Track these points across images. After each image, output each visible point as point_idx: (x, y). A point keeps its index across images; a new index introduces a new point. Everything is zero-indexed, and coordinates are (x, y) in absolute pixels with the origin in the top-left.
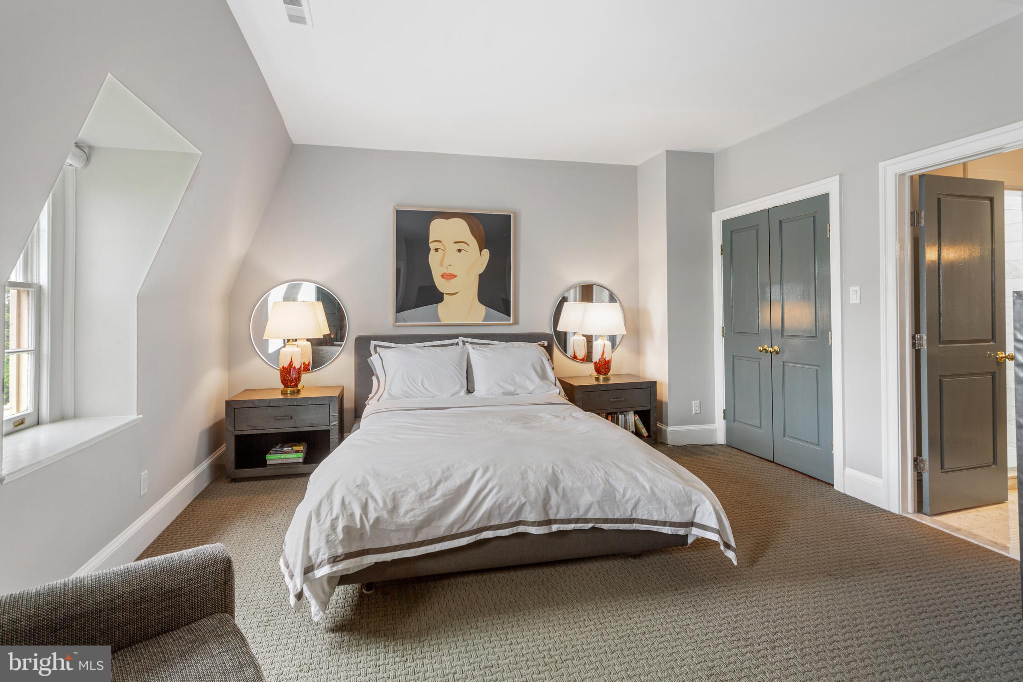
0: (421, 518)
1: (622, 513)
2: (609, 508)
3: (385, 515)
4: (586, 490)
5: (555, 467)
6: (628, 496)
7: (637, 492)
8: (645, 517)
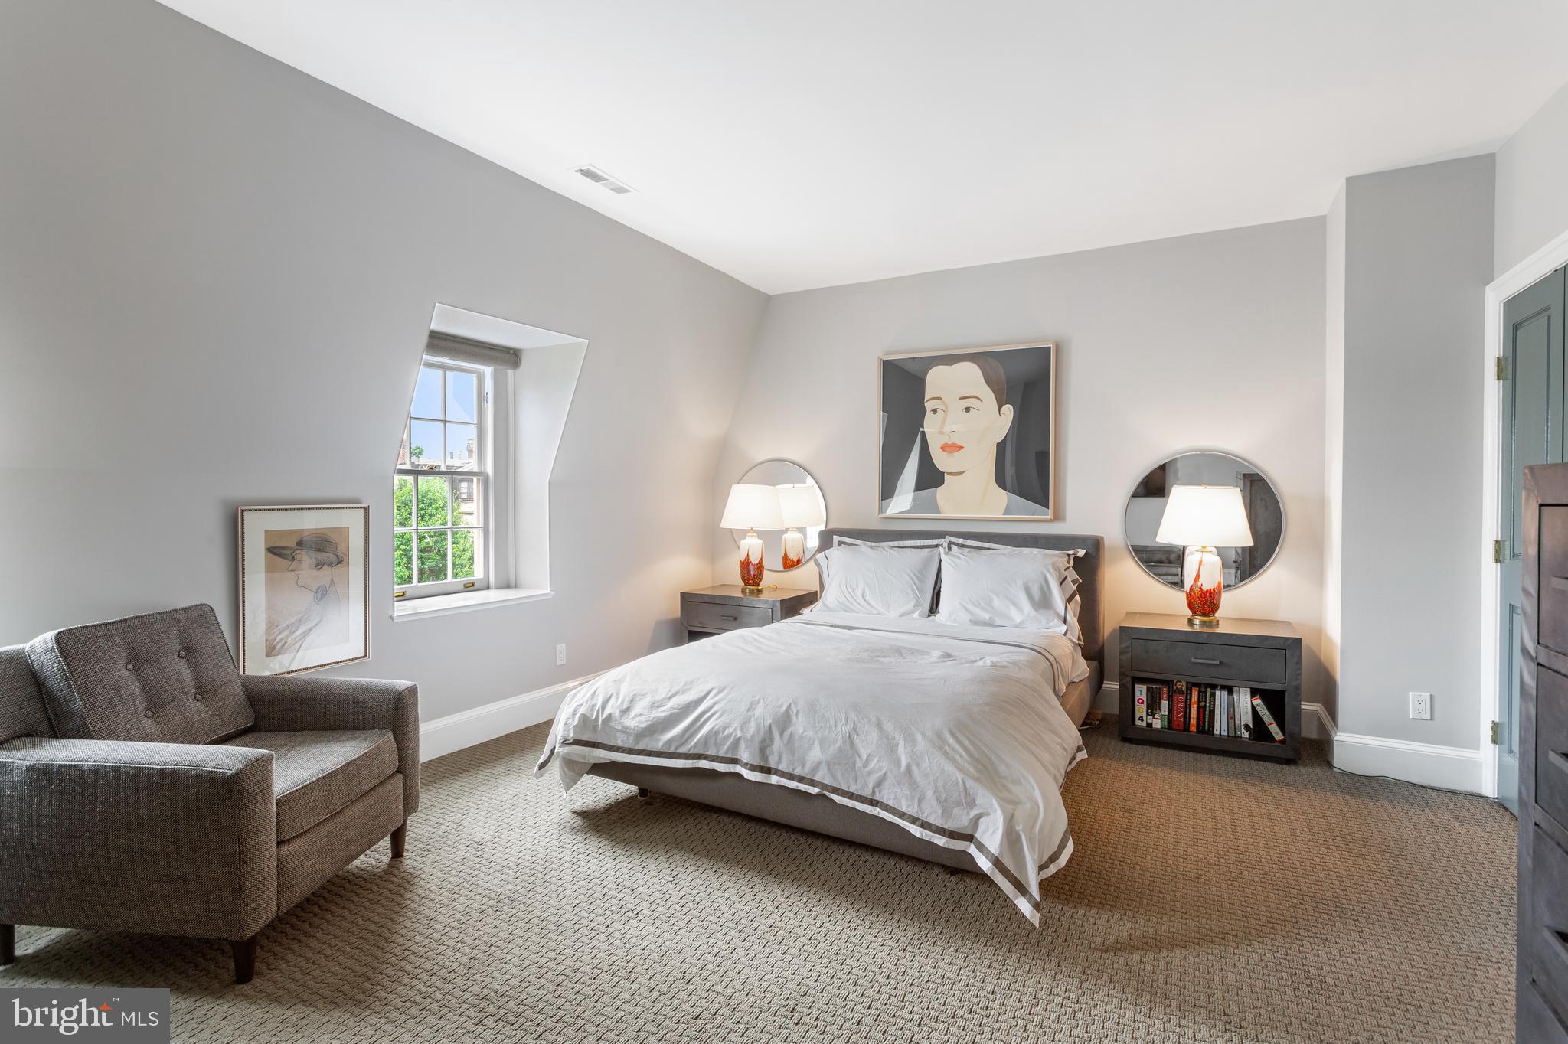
0: (644, 725)
1: (859, 787)
2: (842, 775)
3: (617, 714)
4: (817, 743)
5: (792, 705)
6: (871, 766)
7: (884, 764)
8: (890, 803)
